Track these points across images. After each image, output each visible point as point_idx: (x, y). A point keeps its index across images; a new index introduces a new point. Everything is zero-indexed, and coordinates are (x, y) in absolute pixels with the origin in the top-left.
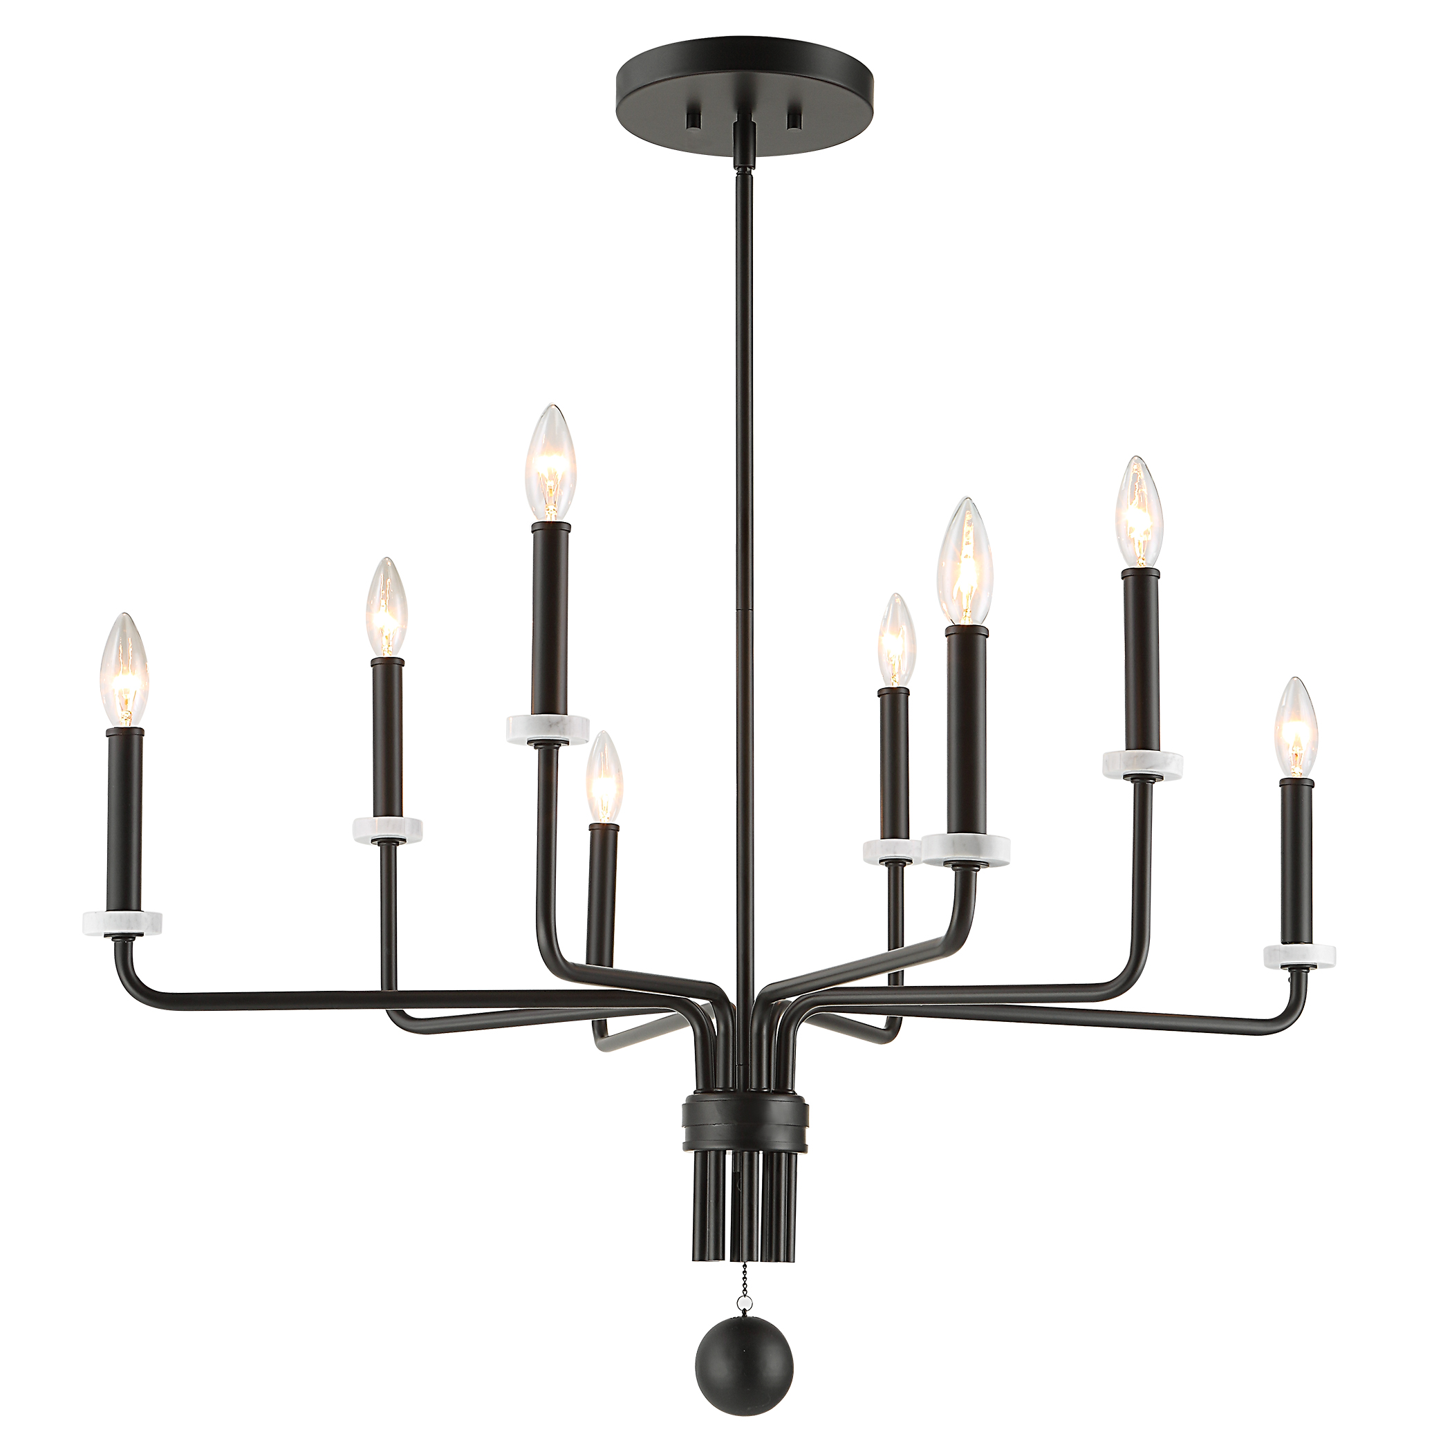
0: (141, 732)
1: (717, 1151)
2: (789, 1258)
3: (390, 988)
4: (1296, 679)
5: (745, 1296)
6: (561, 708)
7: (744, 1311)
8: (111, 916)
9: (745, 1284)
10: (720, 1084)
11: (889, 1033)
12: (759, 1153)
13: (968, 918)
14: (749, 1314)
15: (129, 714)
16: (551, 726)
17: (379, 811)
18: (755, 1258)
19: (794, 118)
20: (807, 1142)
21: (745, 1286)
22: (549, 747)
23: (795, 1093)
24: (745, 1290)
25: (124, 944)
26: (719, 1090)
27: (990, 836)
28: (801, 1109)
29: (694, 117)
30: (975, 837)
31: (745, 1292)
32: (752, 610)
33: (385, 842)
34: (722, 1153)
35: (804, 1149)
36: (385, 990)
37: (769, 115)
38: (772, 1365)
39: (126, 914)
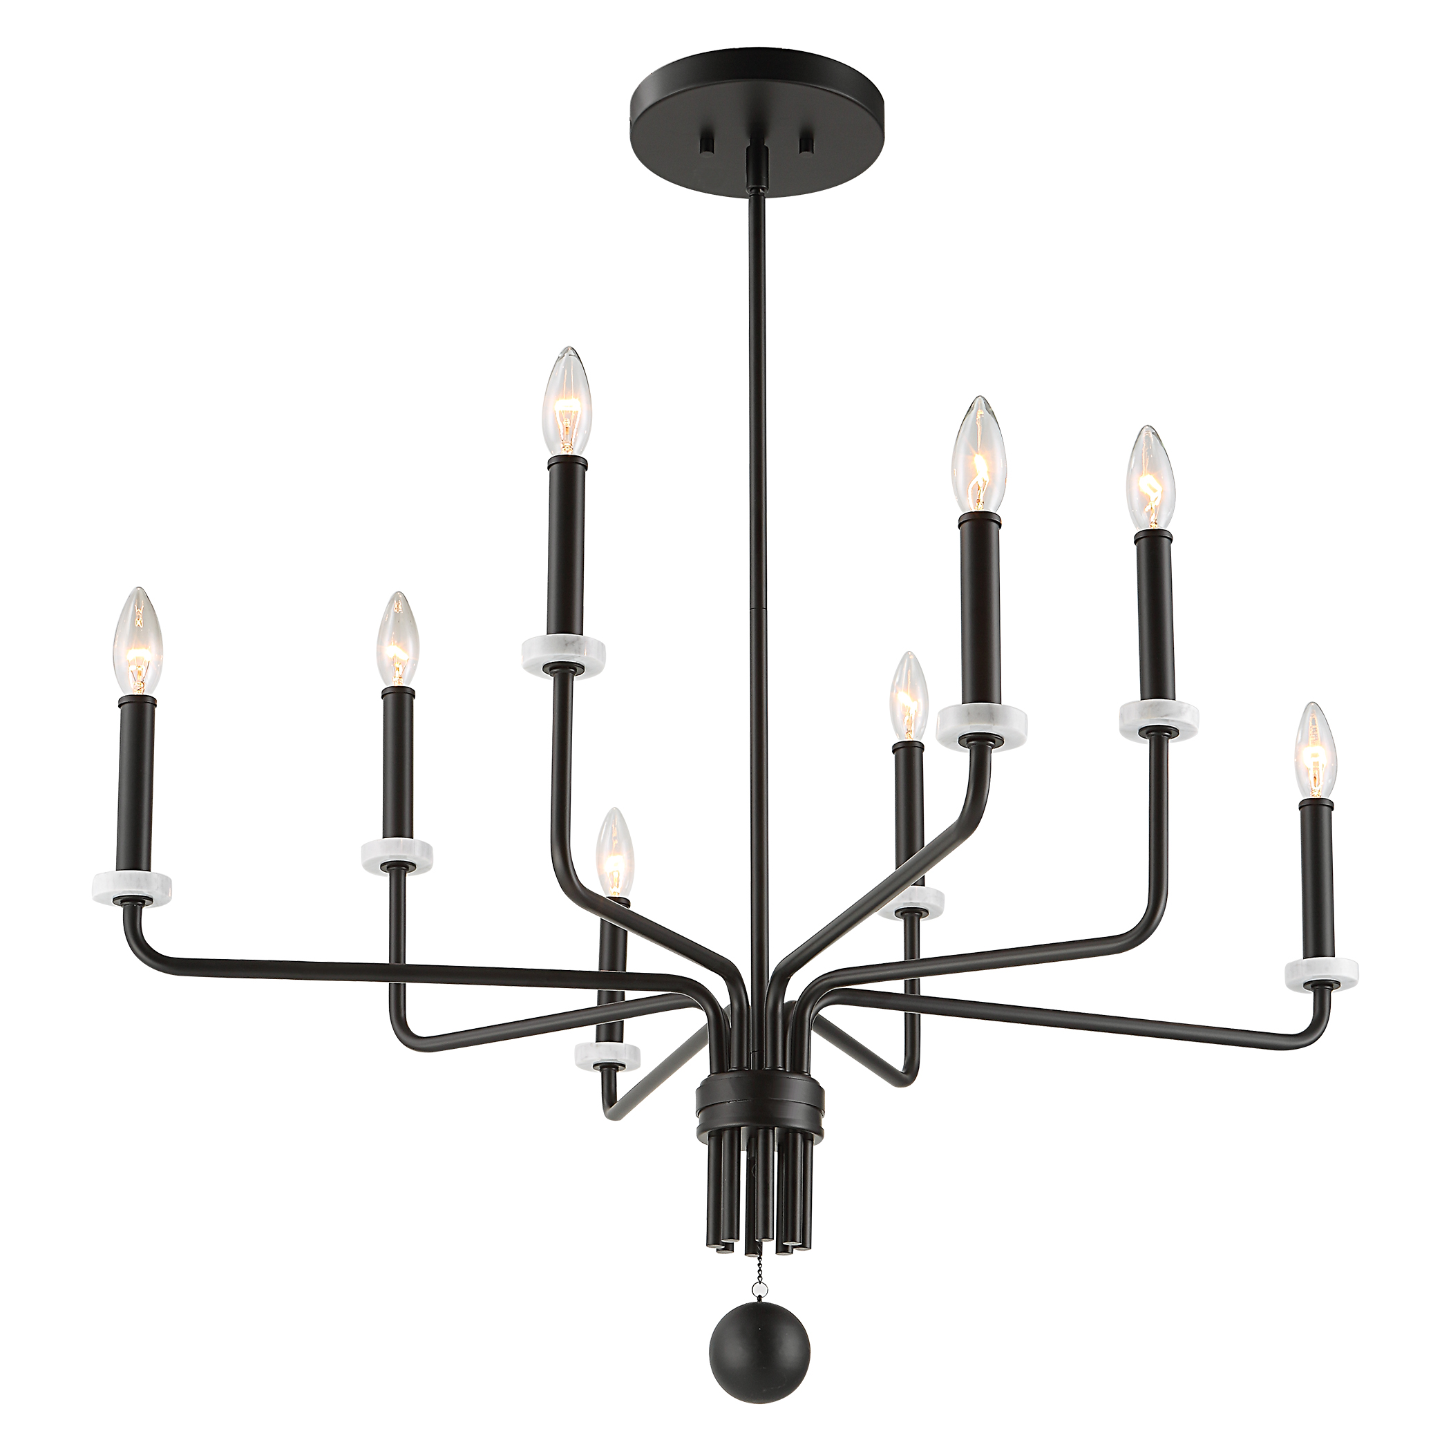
0: (154, 703)
1: (732, 1129)
2: (805, 1244)
3: (398, 960)
4: (1313, 704)
5: (760, 1282)
6: (577, 628)
7: (760, 1297)
8: (120, 875)
9: (760, 1270)
10: (734, 1064)
11: (907, 1077)
12: (774, 1130)
13: (983, 794)
14: (764, 1300)
15: (142, 685)
16: (566, 645)
17: (389, 832)
18: (771, 1236)
19: (806, 142)
20: (823, 1126)
21: (760, 1272)
22: (565, 671)
23: (810, 1075)
24: (760, 1276)
25: (133, 906)
26: (733, 1069)
27: (1004, 706)
28: (817, 1092)
29: (707, 142)
30: (989, 706)
31: (760, 1279)
32: (766, 609)
33: (394, 866)
34: (736, 1132)
35: (820, 1132)
36: (393, 962)
37: (781, 142)
38: (788, 1350)
39: (135, 873)
